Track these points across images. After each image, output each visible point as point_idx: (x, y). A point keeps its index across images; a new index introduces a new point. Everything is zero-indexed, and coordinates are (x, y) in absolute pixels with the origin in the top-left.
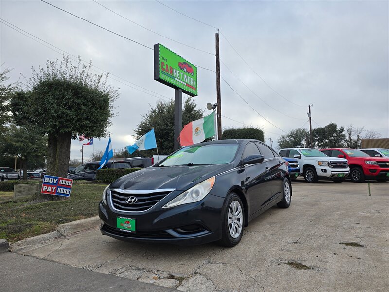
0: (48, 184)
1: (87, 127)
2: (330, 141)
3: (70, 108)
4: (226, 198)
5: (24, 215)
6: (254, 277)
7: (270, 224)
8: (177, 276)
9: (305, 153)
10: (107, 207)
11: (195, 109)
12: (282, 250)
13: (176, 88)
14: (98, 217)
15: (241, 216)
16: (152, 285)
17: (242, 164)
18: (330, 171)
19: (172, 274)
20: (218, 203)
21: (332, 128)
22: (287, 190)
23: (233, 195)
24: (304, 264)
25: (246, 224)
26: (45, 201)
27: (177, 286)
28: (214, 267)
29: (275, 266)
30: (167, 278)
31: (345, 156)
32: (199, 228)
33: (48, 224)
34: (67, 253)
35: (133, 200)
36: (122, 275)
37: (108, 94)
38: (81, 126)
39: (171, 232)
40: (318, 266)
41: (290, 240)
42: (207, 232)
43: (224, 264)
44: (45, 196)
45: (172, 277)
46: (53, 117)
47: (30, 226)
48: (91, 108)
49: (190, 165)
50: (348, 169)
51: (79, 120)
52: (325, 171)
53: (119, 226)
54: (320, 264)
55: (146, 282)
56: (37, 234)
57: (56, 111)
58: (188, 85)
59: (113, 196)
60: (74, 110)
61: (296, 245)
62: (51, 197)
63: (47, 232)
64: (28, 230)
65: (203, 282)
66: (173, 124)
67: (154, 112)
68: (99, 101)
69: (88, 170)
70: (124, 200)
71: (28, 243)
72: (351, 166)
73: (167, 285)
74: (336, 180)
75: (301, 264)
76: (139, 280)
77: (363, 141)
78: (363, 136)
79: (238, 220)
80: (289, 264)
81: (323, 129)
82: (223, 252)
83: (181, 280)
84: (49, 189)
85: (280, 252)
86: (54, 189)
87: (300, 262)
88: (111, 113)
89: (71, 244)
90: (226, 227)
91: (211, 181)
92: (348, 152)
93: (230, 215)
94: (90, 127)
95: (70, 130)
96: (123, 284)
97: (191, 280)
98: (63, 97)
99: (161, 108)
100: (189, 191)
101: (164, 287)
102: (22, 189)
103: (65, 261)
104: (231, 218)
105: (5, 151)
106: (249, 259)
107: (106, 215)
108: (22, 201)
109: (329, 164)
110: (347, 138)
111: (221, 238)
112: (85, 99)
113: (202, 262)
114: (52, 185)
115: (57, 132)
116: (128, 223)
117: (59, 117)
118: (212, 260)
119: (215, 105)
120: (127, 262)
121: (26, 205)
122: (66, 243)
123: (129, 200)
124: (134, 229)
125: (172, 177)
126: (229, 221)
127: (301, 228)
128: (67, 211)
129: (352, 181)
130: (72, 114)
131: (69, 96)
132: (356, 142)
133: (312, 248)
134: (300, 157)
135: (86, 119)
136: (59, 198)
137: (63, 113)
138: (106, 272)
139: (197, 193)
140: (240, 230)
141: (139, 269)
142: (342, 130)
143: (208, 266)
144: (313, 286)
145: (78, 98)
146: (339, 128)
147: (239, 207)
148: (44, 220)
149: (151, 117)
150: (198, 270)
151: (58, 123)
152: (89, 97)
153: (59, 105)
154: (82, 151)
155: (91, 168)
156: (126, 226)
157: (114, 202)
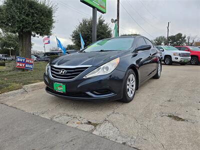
0: (20, 62)
1: (39, 28)
2: (177, 43)
3: (28, 15)
4: (126, 72)
5: (6, 79)
6: (146, 125)
7: (150, 88)
8: (93, 122)
9: (166, 48)
10: (48, 76)
11: (104, 23)
12: (162, 106)
13: (94, 7)
14: (43, 82)
15: (134, 84)
16: (76, 128)
17: (136, 51)
18: (180, 59)
19: (90, 121)
20: (121, 75)
21: (179, 35)
22: (159, 68)
23: (131, 70)
24: (180, 117)
25: (137, 88)
26: (20, 72)
27: (93, 130)
28: (117, 116)
29: (159, 118)
30: (86, 123)
31: (189, 50)
32: (108, 91)
33: (18, 85)
34: (26, 102)
35: (64, 72)
36: (57, 120)
37: (51, 8)
38: (36, 28)
39: (89, 93)
40: (190, 119)
41: (165, 99)
42: (113, 94)
43: (124, 114)
44: (19, 69)
45: (89, 123)
46: (18, 21)
47: (7, 86)
48: (41, 16)
49: (102, 51)
50: (190, 58)
51: (34, 24)
52: (177, 58)
53: (55, 88)
54: (191, 117)
55: (72, 126)
56: (11, 91)
57: (18, 17)
58: (100, 6)
59: (51, 69)
60: (30, 17)
61: (170, 103)
62: (23, 70)
63: (17, 89)
64: (6, 88)
65: (111, 128)
66: (91, 31)
67: (81, 24)
68: (45, 12)
69: (46, 56)
70: (58, 72)
71: (5, 96)
72: (192, 56)
73: (86, 130)
74: (182, 63)
75: (177, 117)
76: (68, 124)
77: (196, 43)
78: (196, 40)
79: (133, 86)
80: (169, 116)
81: (174, 36)
82: (123, 106)
83: (95, 125)
84: (21, 65)
85: (161, 107)
86: (23, 65)
87: (177, 115)
88: (54, 20)
89: (30, 97)
90: (125, 91)
91: (117, 61)
92: (191, 48)
93: (128, 83)
94: (41, 29)
95: (29, 29)
96: (56, 127)
97: (103, 126)
98: (23, 8)
99: (85, 22)
100: (102, 67)
101: (84, 131)
102: (10, 65)
103: (23, 108)
104: (128, 85)
105: (4, 46)
106: (141, 111)
107: (48, 81)
108: (7, 71)
109: (180, 55)
110: (187, 41)
111: (122, 98)
112: (37, 10)
113: (109, 112)
114: (22, 62)
115: (22, 31)
116: (61, 86)
117: (22, 21)
118: (116, 111)
119: (116, 20)
120: (61, 111)
121: (8, 73)
122: (27, 96)
123: (61, 72)
124: (65, 91)
125: (90, 57)
126: (128, 87)
127: (170, 91)
128: (31, 77)
129: (191, 64)
130: (29, 19)
131: (26, 7)
132: (192, 44)
133: (181, 105)
134: (163, 51)
135: (38, 23)
136: (27, 70)
137: (23, 19)
138: (47, 117)
139: (107, 68)
140: (133, 92)
141: (68, 116)
142: (185, 37)
143: (113, 115)
144: (192, 136)
145: (32, 9)
146: (183, 36)
147: (134, 78)
148: (16, 82)
149: (79, 27)
150: (107, 119)
151: (21, 25)
152: (39, 9)
153: (21, 13)
154: (44, 47)
155: (48, 55)
156: (59, 89)
157: (52, 73)
